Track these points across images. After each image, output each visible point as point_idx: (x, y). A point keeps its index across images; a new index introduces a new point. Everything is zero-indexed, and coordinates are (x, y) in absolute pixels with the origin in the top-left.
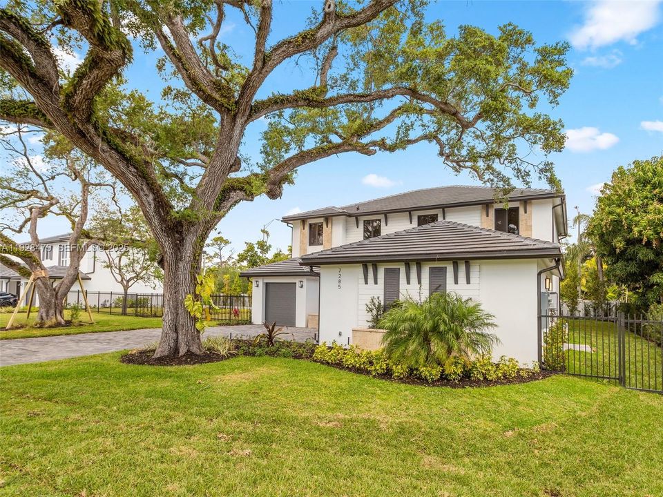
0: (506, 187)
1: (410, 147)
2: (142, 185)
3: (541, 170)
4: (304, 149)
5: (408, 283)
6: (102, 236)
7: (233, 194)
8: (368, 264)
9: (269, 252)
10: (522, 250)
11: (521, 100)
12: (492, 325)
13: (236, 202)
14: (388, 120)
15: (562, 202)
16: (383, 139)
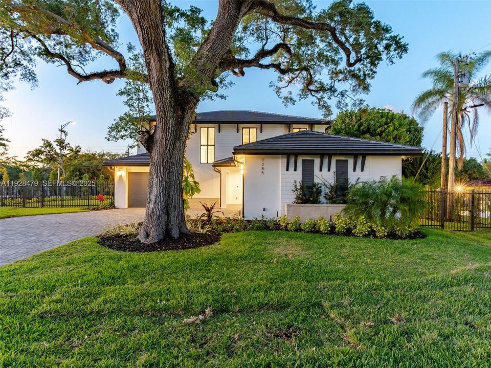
5: (321, 170)
8: (291, 155)
16: (280, 64)
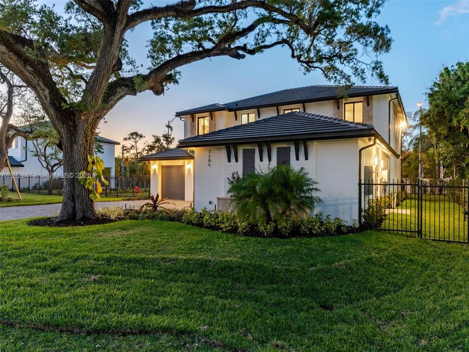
0: (348, 83)
1: (266, 51)
2: (38, 81)
3: (374, 68)
4: (181, 53)
5: (261, 160)
6: (30, 130)
7: (119, 90)
8: (230, 146)
9: (173, 143)
10: (345, 131)
11: (360, 11)
12: (316, 189)
13: (122, 97)
14: (251, 28)
15: (397, 96)
16: (245, 45)
